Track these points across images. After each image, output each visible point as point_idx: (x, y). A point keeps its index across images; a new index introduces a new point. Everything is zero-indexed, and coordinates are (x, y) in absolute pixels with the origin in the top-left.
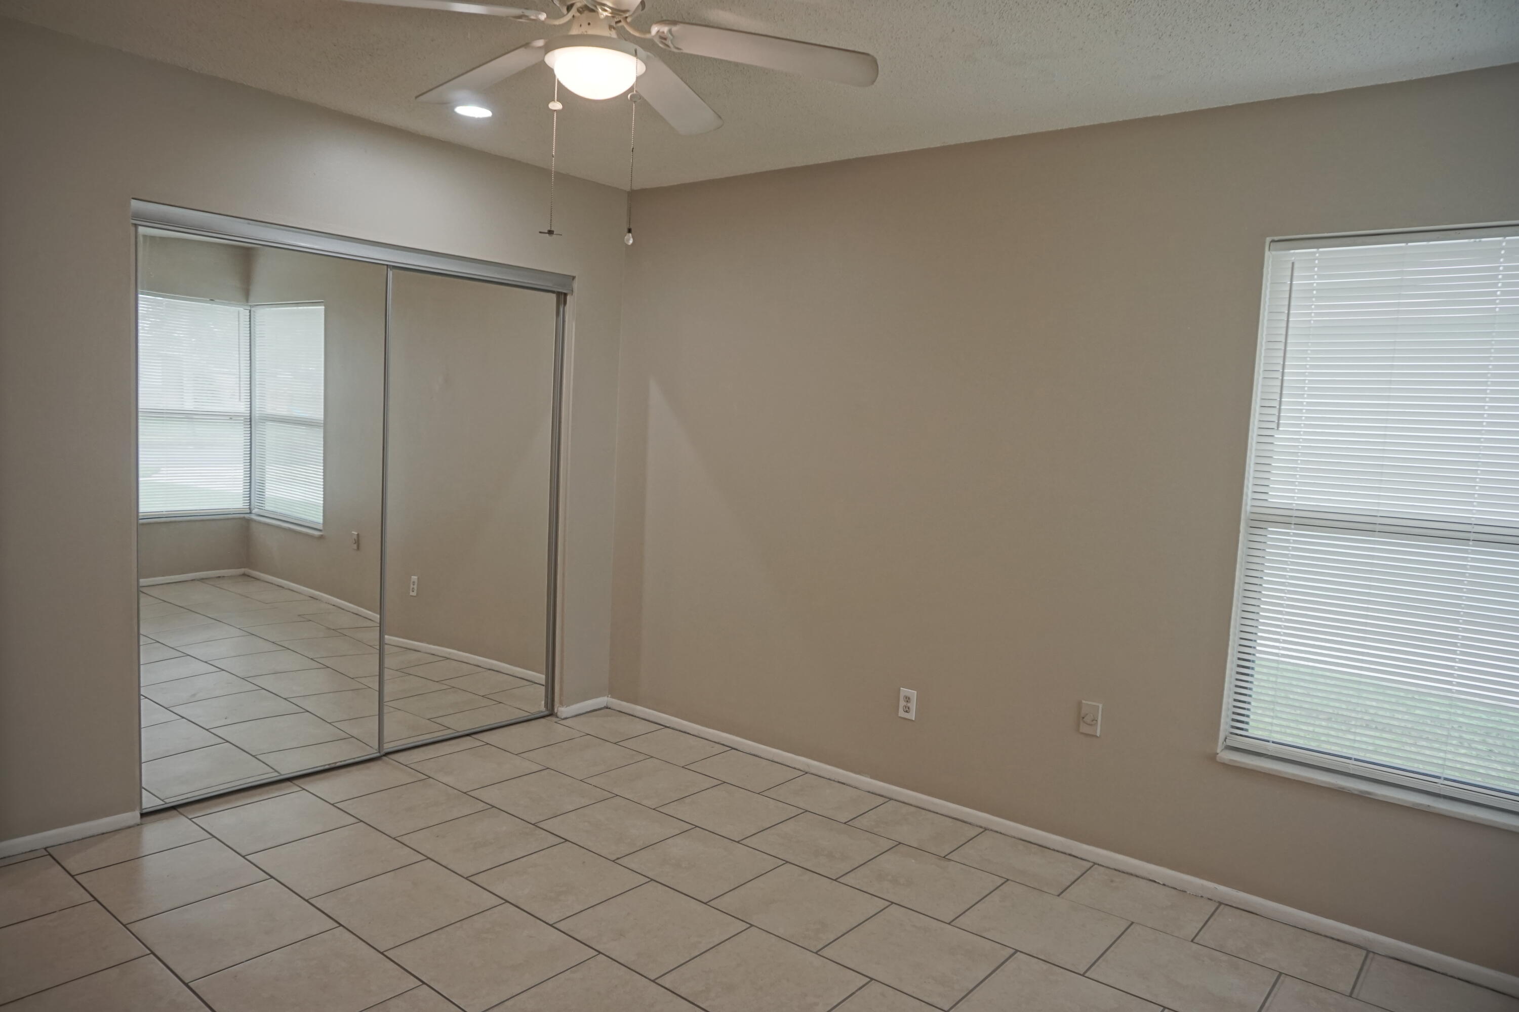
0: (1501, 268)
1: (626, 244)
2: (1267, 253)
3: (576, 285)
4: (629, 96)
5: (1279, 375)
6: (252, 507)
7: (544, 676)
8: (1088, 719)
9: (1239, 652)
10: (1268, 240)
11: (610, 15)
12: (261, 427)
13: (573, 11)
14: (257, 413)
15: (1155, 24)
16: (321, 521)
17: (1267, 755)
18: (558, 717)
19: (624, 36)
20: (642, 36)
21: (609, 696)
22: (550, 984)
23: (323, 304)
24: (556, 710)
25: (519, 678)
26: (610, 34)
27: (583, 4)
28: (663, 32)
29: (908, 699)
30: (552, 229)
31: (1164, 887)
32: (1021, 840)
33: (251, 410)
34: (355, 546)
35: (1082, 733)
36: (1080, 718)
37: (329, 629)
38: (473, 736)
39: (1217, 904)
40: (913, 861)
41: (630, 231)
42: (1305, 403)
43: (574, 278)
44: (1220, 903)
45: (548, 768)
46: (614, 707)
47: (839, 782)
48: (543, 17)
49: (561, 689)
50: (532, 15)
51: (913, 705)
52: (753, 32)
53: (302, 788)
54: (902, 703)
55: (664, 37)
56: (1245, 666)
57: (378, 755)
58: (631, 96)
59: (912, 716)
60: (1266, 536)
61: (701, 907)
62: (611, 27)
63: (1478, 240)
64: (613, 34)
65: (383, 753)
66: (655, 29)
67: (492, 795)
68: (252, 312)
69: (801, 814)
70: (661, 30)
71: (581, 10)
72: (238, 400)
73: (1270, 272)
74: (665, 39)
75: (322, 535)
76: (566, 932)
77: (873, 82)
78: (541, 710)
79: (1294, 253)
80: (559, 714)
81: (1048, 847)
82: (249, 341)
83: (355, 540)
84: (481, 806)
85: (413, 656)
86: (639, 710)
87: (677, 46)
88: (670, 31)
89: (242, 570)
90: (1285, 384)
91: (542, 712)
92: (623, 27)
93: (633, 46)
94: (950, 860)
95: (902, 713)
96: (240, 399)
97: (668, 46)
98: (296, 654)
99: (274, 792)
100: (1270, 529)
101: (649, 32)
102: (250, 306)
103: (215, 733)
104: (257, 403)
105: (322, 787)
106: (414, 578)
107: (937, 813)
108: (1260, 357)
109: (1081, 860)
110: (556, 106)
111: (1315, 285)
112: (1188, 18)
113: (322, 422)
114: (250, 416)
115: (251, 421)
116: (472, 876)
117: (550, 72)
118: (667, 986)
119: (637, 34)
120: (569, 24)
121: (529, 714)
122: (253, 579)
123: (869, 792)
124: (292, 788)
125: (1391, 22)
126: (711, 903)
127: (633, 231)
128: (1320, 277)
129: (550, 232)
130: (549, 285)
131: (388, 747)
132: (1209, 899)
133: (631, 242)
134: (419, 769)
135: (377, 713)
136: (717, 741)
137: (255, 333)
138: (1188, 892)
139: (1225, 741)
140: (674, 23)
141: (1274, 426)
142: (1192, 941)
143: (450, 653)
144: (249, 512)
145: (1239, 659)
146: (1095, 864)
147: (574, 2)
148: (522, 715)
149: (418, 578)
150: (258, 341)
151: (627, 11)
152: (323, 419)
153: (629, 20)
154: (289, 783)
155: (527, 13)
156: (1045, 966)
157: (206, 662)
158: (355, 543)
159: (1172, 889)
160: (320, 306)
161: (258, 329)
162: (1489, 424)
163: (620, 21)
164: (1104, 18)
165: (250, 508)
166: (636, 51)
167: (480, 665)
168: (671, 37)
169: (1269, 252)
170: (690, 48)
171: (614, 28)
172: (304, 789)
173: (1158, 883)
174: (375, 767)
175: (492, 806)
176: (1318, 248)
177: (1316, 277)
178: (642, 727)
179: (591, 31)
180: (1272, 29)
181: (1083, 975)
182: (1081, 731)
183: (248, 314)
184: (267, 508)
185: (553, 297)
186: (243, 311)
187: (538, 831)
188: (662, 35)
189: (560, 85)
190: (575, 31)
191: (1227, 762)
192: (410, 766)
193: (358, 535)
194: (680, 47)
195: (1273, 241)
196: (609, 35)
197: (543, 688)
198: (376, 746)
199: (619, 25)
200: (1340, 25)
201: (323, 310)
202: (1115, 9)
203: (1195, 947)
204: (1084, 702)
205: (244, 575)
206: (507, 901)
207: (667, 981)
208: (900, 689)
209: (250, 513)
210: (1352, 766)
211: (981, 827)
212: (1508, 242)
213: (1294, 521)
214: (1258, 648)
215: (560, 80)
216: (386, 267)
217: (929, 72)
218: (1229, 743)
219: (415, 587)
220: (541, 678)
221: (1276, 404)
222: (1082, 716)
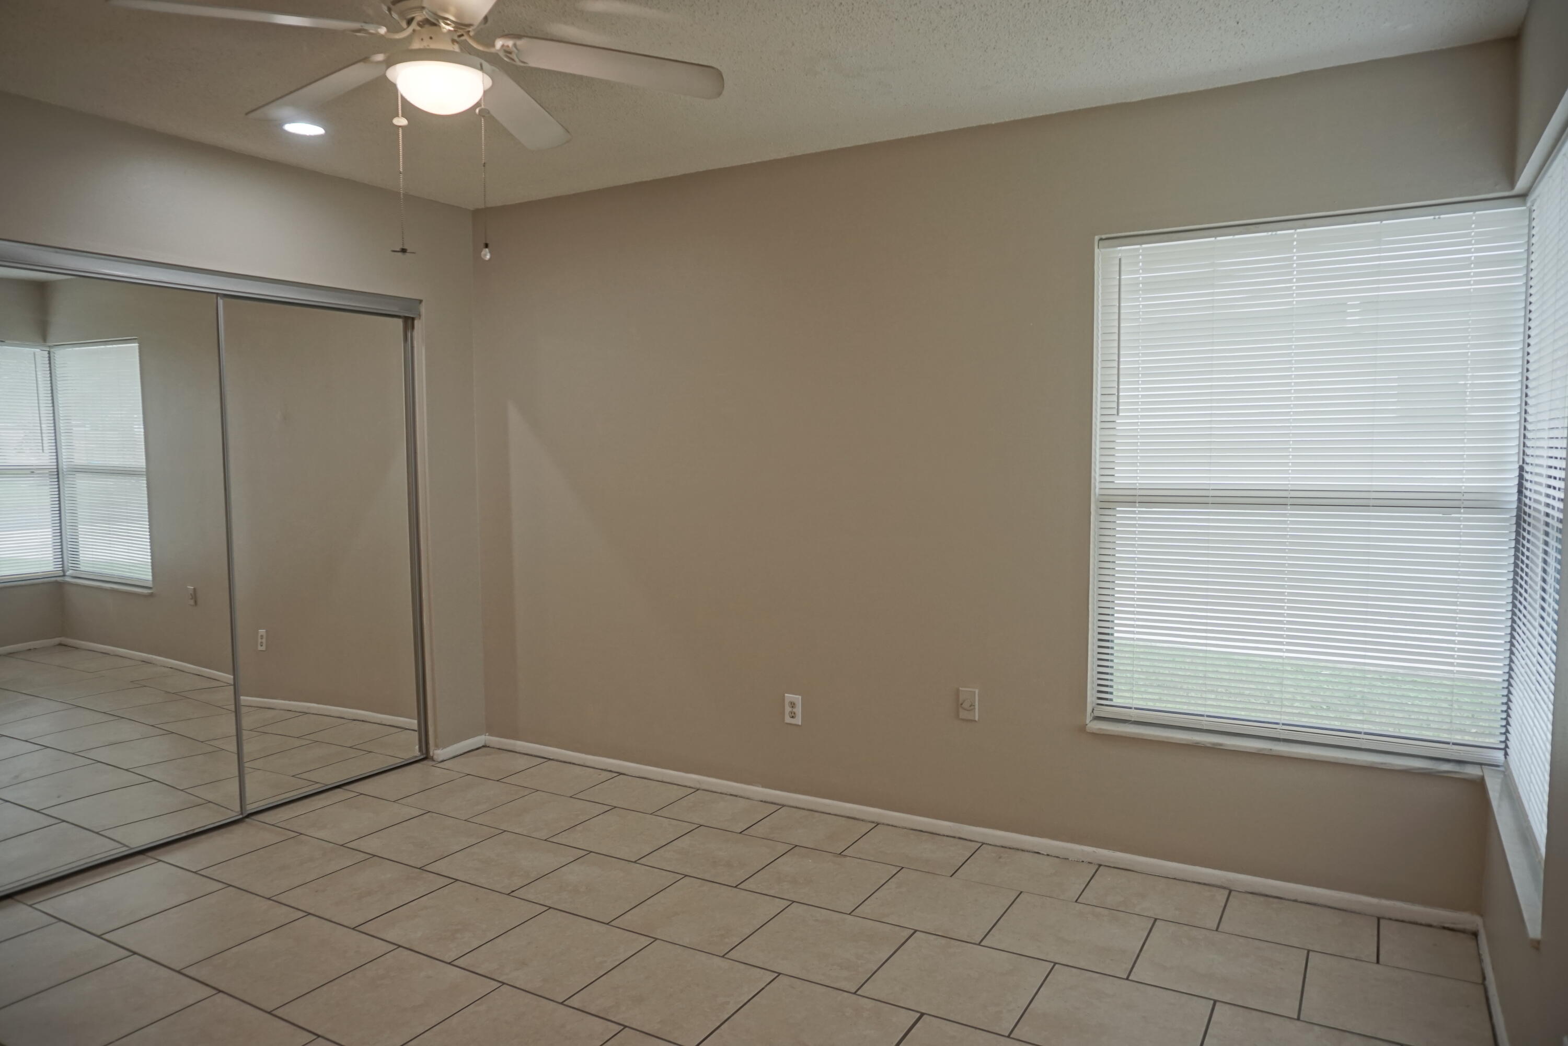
0: (1295, 258)
1: (482, 259)
2: (1096, 250)
3: (423, 309)
4: (477, 111)
5: (1115, 364)
6: (66, 568)
7: (416, 722)
8: (966, 705)
9: (1099, 627)
10: (1097, 238)
11: (452, 29)
12: (71, 479)
13: (414, 25)
14: (64, 464)
15: (980, 38)
16: (150, 578)
17: (1131, 721)
18: (434, 761)
19: (467, 49)
20: (486, 50)
21: (487, 734)
22: (455, 1020)
23: (136, 340)
24: (431, 754)
25: (388, 725)
26: (453, 48)
27: (424, 17)
28: (508, 46)
29: (793, 705)
30: (405, 247)
31: (1048, 857)
32: (912, 829)
33: (57, 462)
34: (192, 602)
35: (963, 720)
36: (959, 705)
37: (167, 692)
38: (345, 788)
39: (1097, 867)
40: (810, 861)
41: (486, 246)
42: (1140, 389)
43: (421, 301)
44: (1100, 865)
45: (429, 812)
46: (492, 745)
47: (731, 795)
48: (383, 30)
49: (435, 731)
50: (371, 29)
51: (798, 710)
52: (597, 45)
53: (157, 859)
54: (788, 709)
55: (509, 51)
56: (1105, 639)
57: (241, 816)
58: (479, 111)
59: (798, 721)
60: (1115, 515)
61: (603, 928)
62: (453, 41)
63: (1274, 233)
64: (456, 48)
65: (245, 815)
66: (499, 43)
67: (372, 845)
68: (52, 355)
69: (696, 828)
70: (506, 44)
71: (421, 23)
72: (41, 451)
73: (1100, 268)
74: (510, 53)
75: (152, 593)
76: (467, 968)
77: (719, 94)
78: (415, 755)
79: (1120, 250)
80: (435, 757)
81: (938, 833)
82: (49, 385)
83: (191, 594)
84: (362, 856)
85: (270, 714)
86: (520, 745)
87: (523, 60)
88: (515, 45)
89: (57, 640)
90: (1121, 372)
91: (416, 757)
92: (466, 40)
93: (479, 60)
94: (846, 856)
95: (788, 720)
96: (43, 450)
97: (513, 60)
98: (135, 722)
99: (124, 867)
100: (1118, 509)
101: (493, 46)
102: (49, 346)
103: (48, 813)
104: (64, 454)
105: (180, 856)
106: (262, 632)
107: (830, 814)
108: (1097, 348)
109: (970, 842)
110: (401, 121)
111: (1141, 279)
112: (1009, 32)
113: (144, 470)
114: (57, 468)
115: (58, 474)
116: (359, 926)
117: (393, 87)
118: (575, 1006)
119: (480, 48)
120: (409, 39)
121: (404, 760)
122: (70, 648)
123: (762, 801)
124: (146, 860)
125: (1185, 36)
126: (612, 923)
127: (490, 245)
128: (1145, 271)
129: (404, 251)
130: (394, 310)
131: (251, 808)
132: (1089, 863)
133: (488, 257)
134: (288, 827)
135: (237, 774)
136: (604, 768)
137: (56, 376)
138: (1070, 859)
139: (1093, 712)
140: (519, 37)
141: (1115, 412)
142: (1076, 901)
143: (309, 708)
144: (62, 574)
145: (1100, 633)
146: (983, 844)
147: (413, 15)
148: (398, 762)
149: (267, 631)
150: (60, 385)
151: (470, 25)
152: (145, 467)
153: (472, 34)
154: (141, 857)
155: (366, 27)
156: (944, 941)
157: (26, 741)
158: (192, 599)
159: (1055, 858)
160: (134, 343)
161: (59, 371)
162: (1297, 398)
163: (462, 35)
164: (933, 32)
165: (63, 571)
166: (481, 65)
167: (343, 716)
168: (516, 51)
169: (1098, 250)
170: (533, 63)
171: (457, 42)
172: (160, 861)
173: (1043, 854)
174: (238, 830)
175: (372, 855)
176: (1141, 244)
177: (1141, 271)
178: (523, 762)
179: (434, 45)
180: (1084, 43)
181: (979, 944)
182: (960, 717)
183: (47, 355)
184: (82, 569)
185: (400, 323)
186: (40, 353)
187: (425, 875)
188: (507, 49)
189: (404, 100)
190: (416, 45)
191: (1095, 731)
192: (278, 825)
193: (195, 589)
194: (525, 61)
195: (1101, 239)
196: (451, 49)
197: (416, 734)
198: (238, 809)
199: (462, 38)
200: (1142, 39)
201: (137, 347)
202: (942, 24)
203: (1078, 906)
204: (961, 689)
205: (60, 644)
206: (400, 946)
207: (574, 1002)
208: (784, 696)
209: (64, 576)
210: (1205, 722)
211: (873, 822)
212: (1298, 234)
213: (1138, 499)
214: (1116, 622)
215: (404, 95)
216: (215, 296)
217: (772, 84)
218: (1097, 714)
219: (264, 640)
220: (414, 723)
221: (1115, 391)
222: (960, 703)
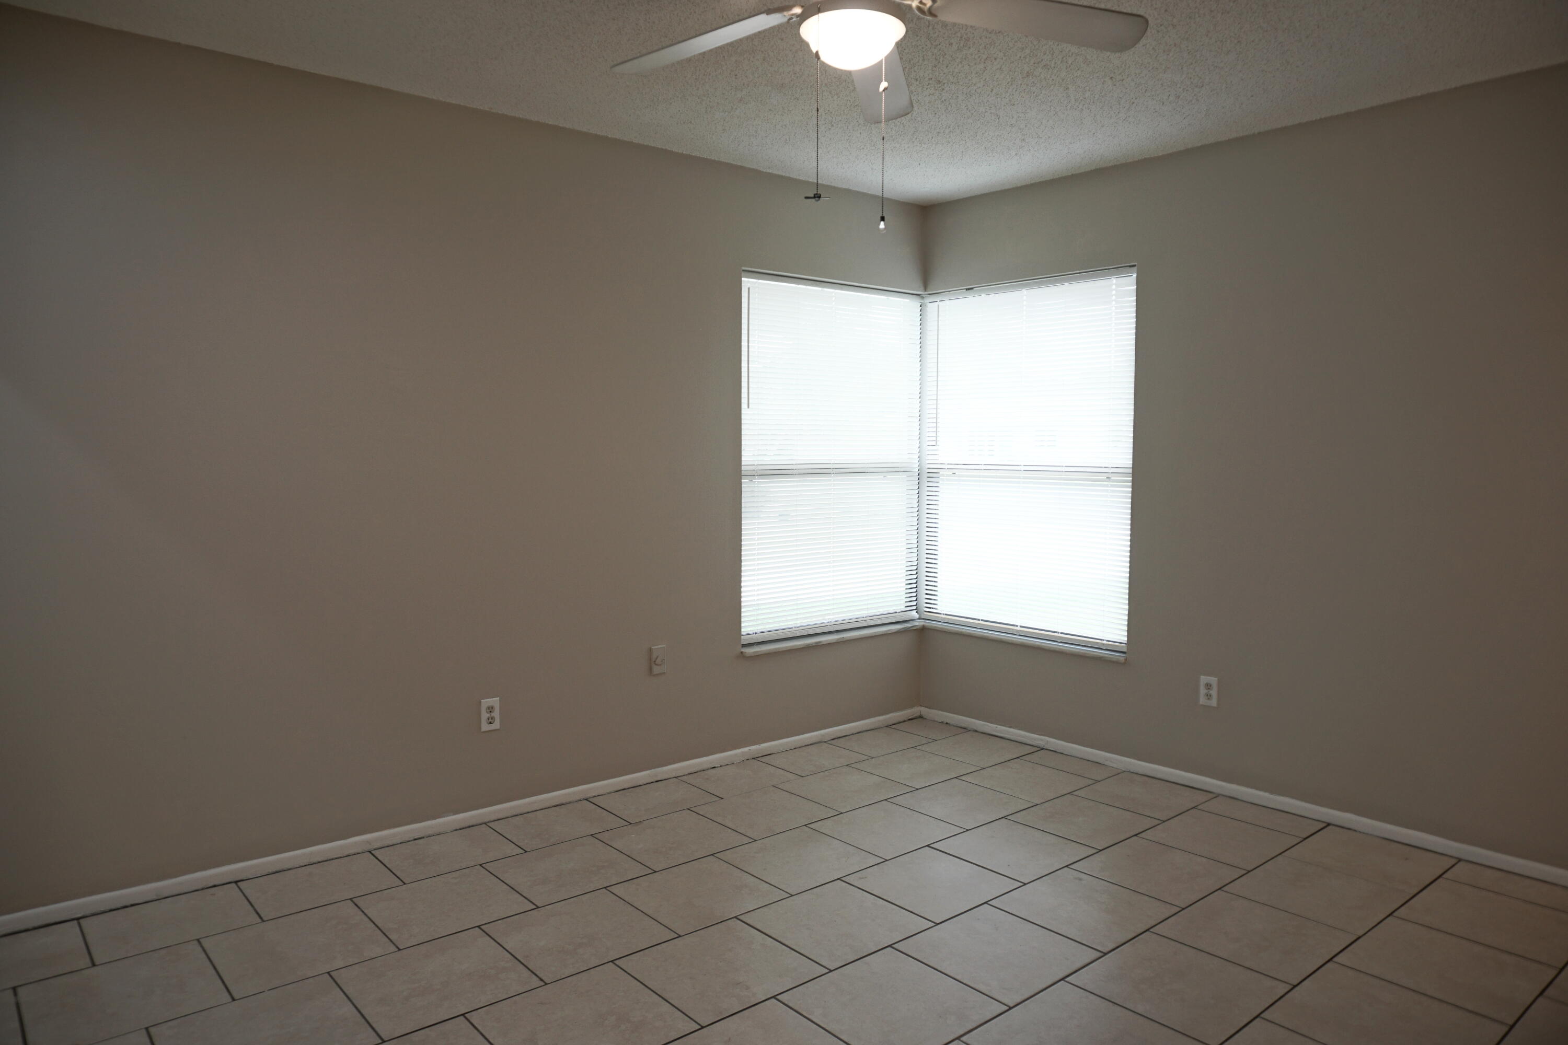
8: (658, 661)
10: (744, 269)
29: (490, 710)
32: (617, 791)
35: (653, 675)
36: (652, 663)
44: (755, 758)
51: (496, 714)
54: (485, 716)
59: (496, 725)
69: (485, 868)
73: (743, 293)
81: (639, 785)
95: (486, 727)
107: (537, 811)
109: (668, 780)
123: (456, 830)
146: (677, 777)
159: (729, 765)
169: (744, 281)
191: (750, 655)
204: (653, 647)
208: (482, 702)
211: (581, 800)
222: (654, 660)
